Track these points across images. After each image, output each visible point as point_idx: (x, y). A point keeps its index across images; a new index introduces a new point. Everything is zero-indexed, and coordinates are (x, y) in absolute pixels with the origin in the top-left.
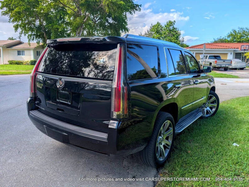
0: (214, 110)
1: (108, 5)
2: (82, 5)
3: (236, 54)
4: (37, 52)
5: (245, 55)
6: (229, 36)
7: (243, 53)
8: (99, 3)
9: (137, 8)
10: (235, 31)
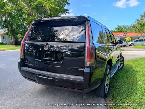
0: (122, 65)
1: (50, 9)
2: (34, 8)
3: (121, 38)
4: (4, 37)
5: (126, 38)
6: (116, 29)
7: (125, 38)
8: (44, 8)
9: (67, 12)
10: (119, 26)
